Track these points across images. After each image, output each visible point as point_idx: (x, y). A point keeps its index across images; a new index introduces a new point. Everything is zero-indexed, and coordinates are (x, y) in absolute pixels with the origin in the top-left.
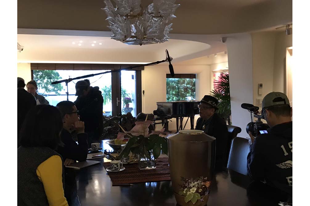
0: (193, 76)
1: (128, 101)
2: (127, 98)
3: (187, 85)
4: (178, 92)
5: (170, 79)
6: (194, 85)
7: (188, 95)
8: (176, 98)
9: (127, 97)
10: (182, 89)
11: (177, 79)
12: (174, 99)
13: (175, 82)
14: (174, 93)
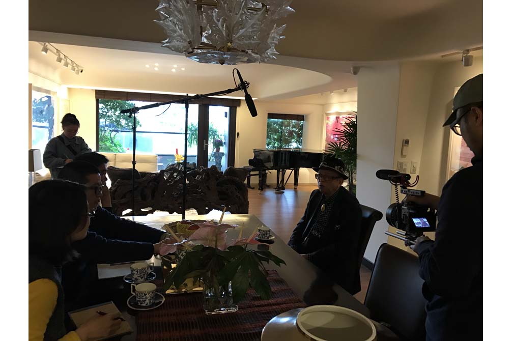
0: (301, 118)
1: (218, 144)
2: (218, 141)
3: (292, 128)
4: (281, 137)
5: (272, 120)
6: (301, 128)
7: (293, 140)
8: (278, 144)
9: (217, 138)
10: (286, 132)
11: (281, 120)
12: (276, 145)
13: (278, 124)
14: (275, 137)
